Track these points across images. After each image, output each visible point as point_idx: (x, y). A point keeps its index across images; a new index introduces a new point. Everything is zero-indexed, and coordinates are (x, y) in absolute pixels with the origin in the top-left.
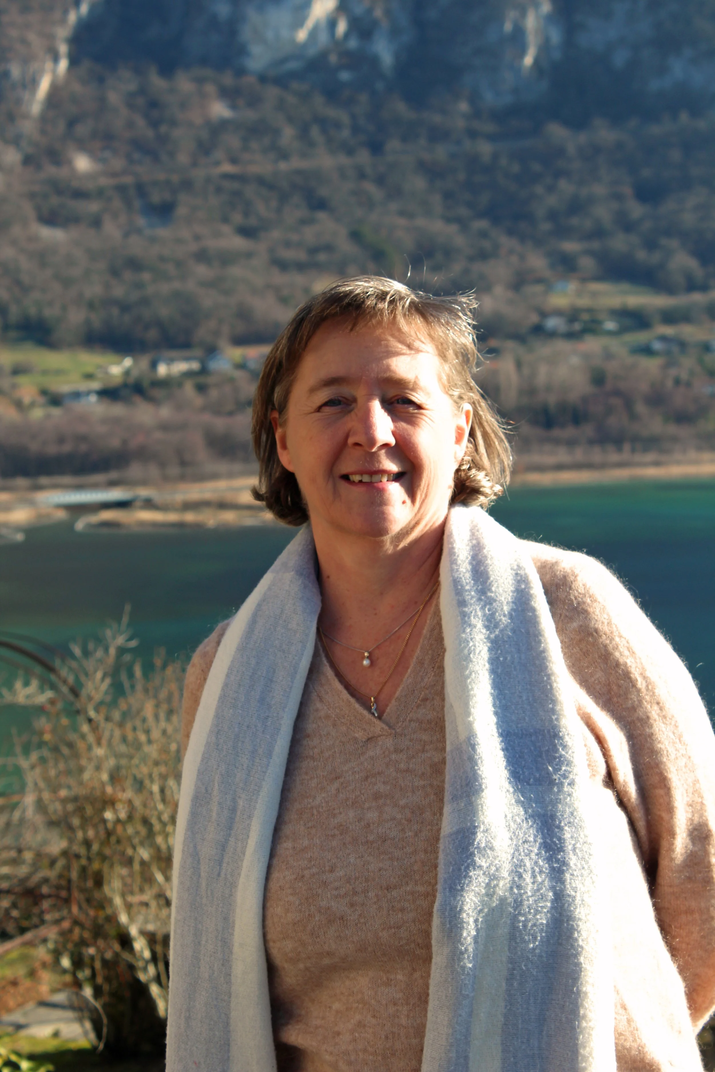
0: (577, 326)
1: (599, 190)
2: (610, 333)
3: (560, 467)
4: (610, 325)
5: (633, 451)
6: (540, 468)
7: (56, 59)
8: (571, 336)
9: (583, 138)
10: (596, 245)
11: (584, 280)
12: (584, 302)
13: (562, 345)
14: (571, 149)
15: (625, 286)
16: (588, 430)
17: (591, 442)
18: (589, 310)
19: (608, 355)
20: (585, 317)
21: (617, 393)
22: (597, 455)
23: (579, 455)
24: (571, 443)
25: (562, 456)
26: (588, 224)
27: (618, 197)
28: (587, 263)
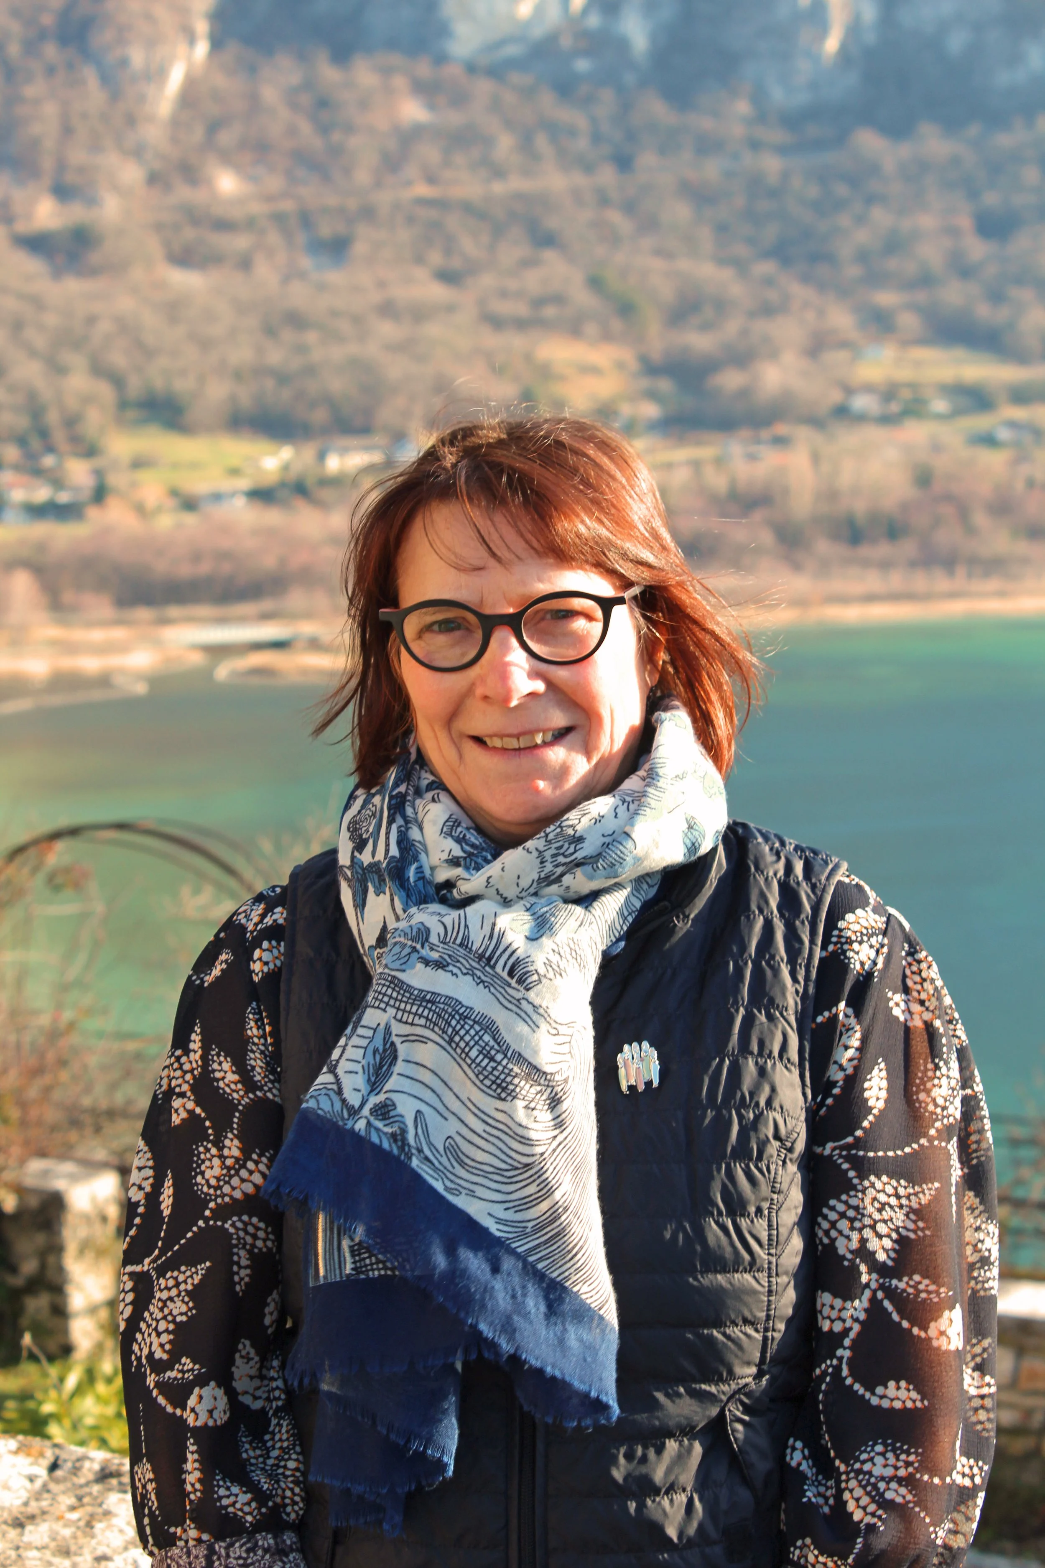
0: (895, 407)
1: (927, 221)
2: (940, 417)
3: (870, 598)
4: (940, 405)
5: (970, 576)
6: (844, 600)
7: (192, 40)
8: (886, 420)
9: (905, 150)
10: (921, 297)
11: (906, 343)
12: (904, 374)
13: (873, 433)
14: (889, 166)
15: (959, 352)
16: (908, 548)
17: (913, 564)
18: (913, 386)
19: (936, 447)
20: (906, 394)
21: (948, 498)
22: (920, 581)
23: (896, 580)
24: (885, 565)
25: (873, 581)
26: (910, 268)
27: (953, 232)
28: (909, 321)
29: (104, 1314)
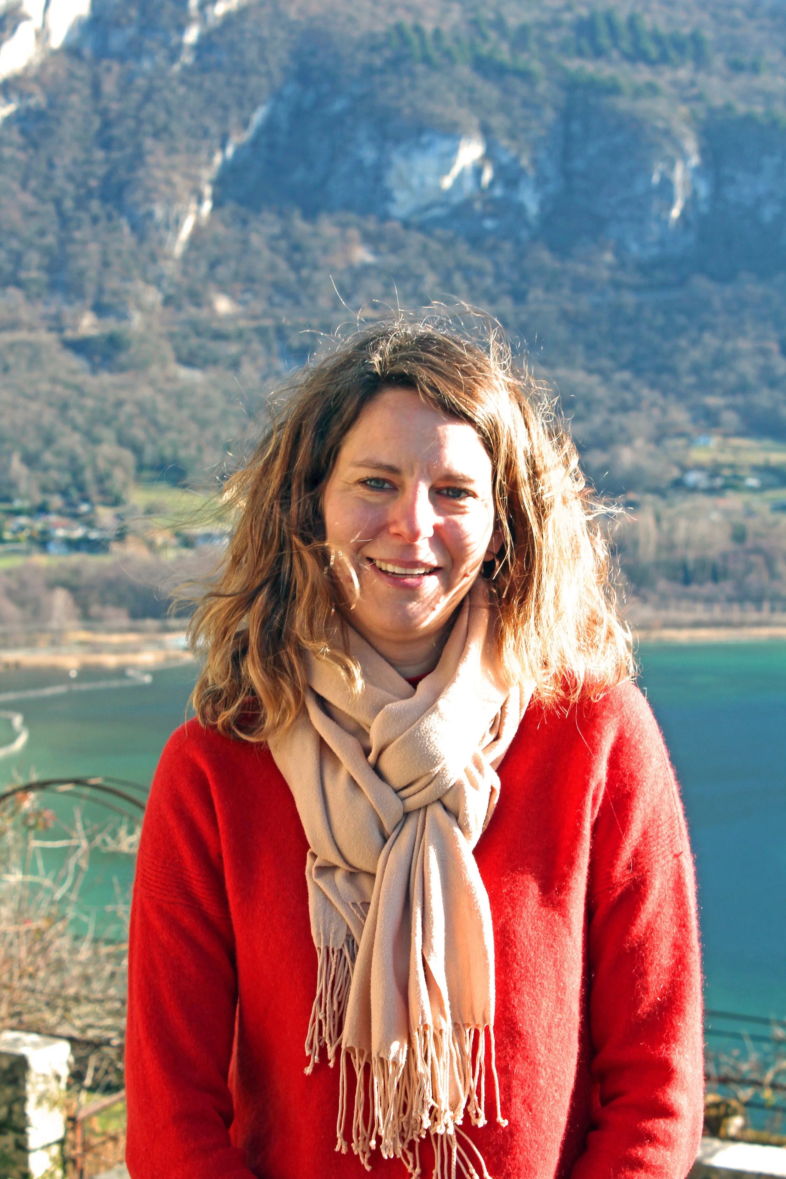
0: (719, 482)
1: (744, 344)
2: (752, 490)
3: (697, 625)
4: (752, 482)
5: (773, 610)
6: (678, 626)
7: (200, 201)
8: (711, 491)
9: (729, 291)
10: (739, 400)
11: (726, 435)
12: (726, 458)
13: (703, 501)
14: (717, 303)
15: (768, 443)
16: (727, 587)
17: (730, 600)
18: (732, 466)
19: (750, 513)
20: (727, 472)
21: (758, 551)
22: (735, 614)
23: (717, 612)
24: (709, 600)
25: (700, 613)
26: (732, 379)
27: (764, 352)
28: (730, 418)
29: (55, 1150)
